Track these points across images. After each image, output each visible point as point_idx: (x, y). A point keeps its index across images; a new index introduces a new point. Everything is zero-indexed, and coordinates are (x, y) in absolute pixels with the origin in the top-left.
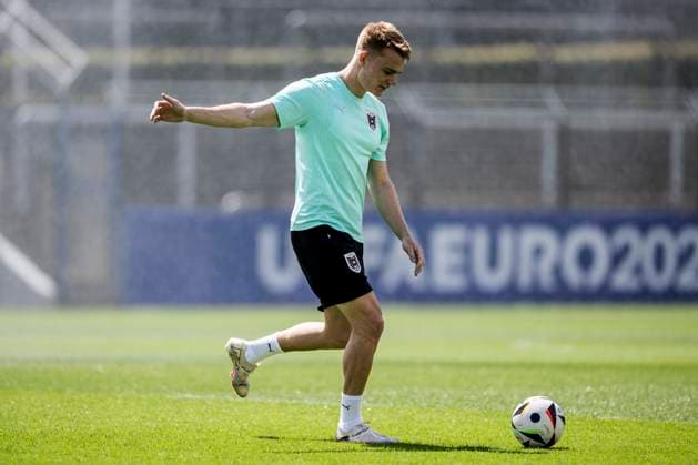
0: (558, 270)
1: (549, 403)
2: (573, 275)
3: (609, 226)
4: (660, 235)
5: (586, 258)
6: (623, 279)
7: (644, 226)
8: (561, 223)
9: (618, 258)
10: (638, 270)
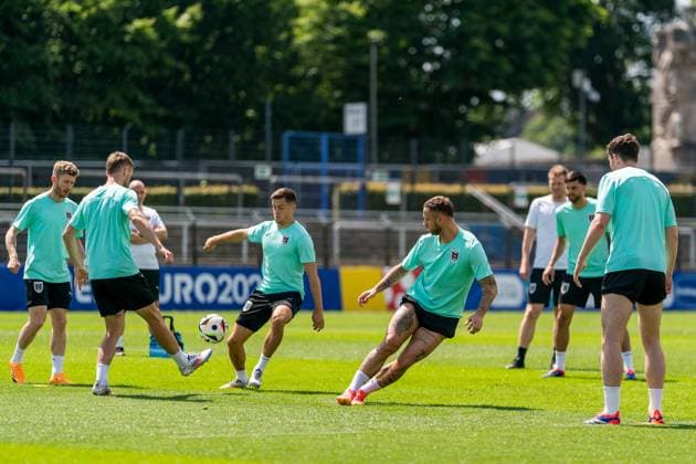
0: (192, 295)
1: (221, 318)
2: (200, 297)
3: (216, 273)
4: (240, 278)
5: (206, 288)
6: (223, 299)
7: (233, 273)
8: (194, 273)
9: (221, 288)
10: (231, 295)
